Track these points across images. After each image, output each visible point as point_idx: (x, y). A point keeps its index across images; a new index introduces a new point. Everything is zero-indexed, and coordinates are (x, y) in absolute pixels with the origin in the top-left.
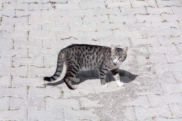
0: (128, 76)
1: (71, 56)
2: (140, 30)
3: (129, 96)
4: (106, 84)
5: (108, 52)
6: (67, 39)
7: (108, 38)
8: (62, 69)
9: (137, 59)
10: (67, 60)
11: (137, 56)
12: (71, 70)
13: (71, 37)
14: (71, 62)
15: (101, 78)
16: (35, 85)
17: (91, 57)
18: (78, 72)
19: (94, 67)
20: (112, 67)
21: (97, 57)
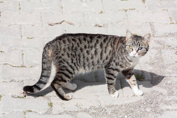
0: (149, 80)
1: (62, 52)
2: (167, 10)
3: (151, 110)
4: (117, 92)
5: (118, 42)
6: (57, 24)
7: (120, 23)
8: (50, 73)
9: (163, 55)
10: (57, 58)
11: (162, 50)
12: (62, 72)
13: (63, 21)
14: (63, 61)
15: (108, 84)
16: (10, 94)
17: (93, 51)
18: (74, 76)
19: (98, 66)
20: (126, 66)
21: (102, 51)
